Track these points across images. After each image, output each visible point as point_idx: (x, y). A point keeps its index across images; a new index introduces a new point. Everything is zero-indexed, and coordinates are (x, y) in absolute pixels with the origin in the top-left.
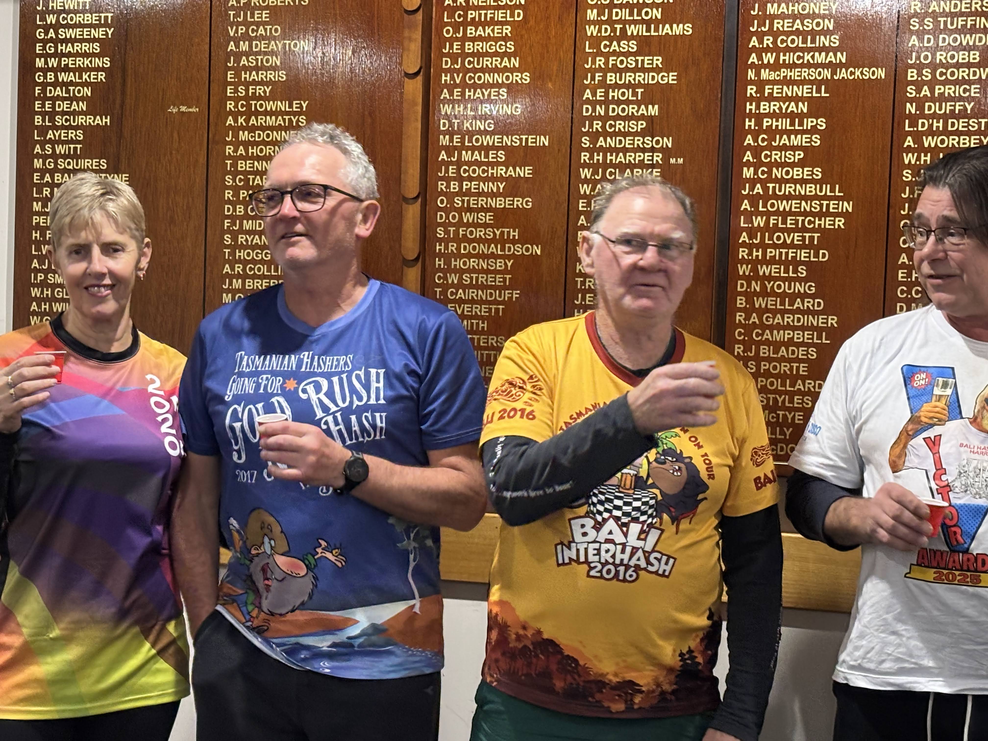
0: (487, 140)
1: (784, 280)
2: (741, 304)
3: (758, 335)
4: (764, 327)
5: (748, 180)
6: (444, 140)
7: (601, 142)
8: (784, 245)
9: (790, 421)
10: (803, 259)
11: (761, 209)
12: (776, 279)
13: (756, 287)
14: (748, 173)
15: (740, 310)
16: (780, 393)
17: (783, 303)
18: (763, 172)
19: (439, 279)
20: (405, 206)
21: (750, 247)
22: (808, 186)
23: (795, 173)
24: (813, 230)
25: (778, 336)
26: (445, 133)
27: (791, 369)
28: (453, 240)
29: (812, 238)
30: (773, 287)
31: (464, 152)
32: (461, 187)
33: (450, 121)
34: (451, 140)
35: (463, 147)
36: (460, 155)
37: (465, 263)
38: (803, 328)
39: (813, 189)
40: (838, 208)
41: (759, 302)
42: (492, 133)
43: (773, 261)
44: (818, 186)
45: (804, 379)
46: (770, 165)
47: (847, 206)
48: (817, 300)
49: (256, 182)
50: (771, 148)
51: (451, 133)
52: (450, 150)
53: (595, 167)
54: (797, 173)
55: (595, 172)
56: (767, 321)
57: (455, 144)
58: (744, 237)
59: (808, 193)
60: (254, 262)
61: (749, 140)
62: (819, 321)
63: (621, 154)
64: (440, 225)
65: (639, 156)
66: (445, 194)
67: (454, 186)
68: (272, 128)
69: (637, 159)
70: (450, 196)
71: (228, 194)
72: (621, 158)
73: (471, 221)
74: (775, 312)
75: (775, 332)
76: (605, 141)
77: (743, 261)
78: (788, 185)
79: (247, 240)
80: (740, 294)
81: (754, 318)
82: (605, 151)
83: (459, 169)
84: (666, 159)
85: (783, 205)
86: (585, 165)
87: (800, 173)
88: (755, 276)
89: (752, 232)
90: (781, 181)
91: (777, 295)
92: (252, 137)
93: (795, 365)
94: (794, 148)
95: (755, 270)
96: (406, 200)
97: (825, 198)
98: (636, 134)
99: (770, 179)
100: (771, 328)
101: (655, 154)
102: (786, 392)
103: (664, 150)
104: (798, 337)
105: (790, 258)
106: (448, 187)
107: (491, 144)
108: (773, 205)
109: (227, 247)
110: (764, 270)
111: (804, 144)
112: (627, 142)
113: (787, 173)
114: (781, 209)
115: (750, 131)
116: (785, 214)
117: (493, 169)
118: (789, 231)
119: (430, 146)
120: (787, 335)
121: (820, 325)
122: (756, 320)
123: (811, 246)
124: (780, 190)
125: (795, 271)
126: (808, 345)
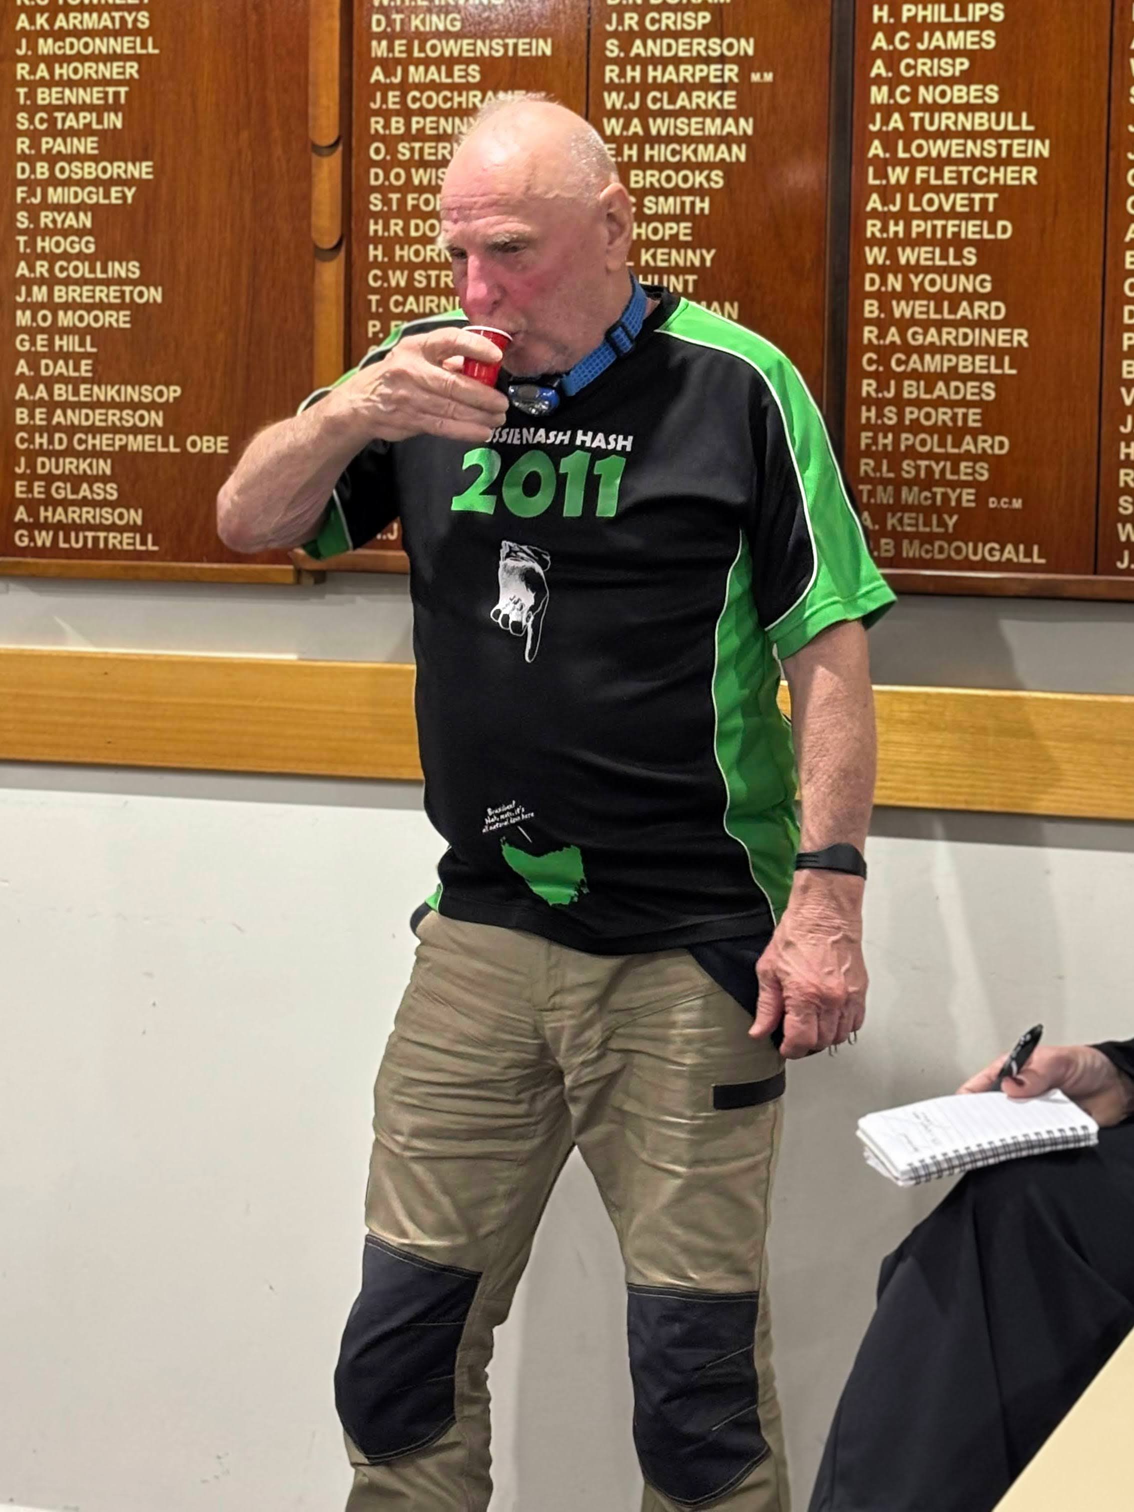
0: (450, 48)
1: (940, 271)
2: (872, 312)
3: (899, 362)
4: (908, 350)
5: (879, 107)
6: (379, 49)
7: (637, 48)
8: (940, 214)
9: (953, 503)
10: (970, 236)
11: (901, 154)
12: (927, 270)
13: (895, 283)
14: (879, 95)
15: (870, 322)
16: (937, 458)
17: (939, 310)
18: (904, 94)
19: (376, 278)
20: (315, 158)
21: (884, 217)
22: (977, 115)
23: (956, 94)
24: (987, 188)
25: (932, 363)
26: (380, 37)
27: (954, 418)
28: (397, 215)
29: (984, 202)
30: (922, 284)
31: (412, 69)
32: (408, 125)
33: (388, 18)
34: (391, 49)
35: (410, 60)
36: (405, 73)
37: (417, 253)
38: (972, 351)
39: (985, 121)
40: (1025, 151)
41: (901, 309)
42: (457, 36)
43: (921, 240)
44: (993, 115)
45: (975, 433)
46: (914, 83)
47: (1042, 148)
48: (994, 304)
49: (68, 124)
50: (914, 53)
51: (390, 37)
52: (388, 65)
53: (629, 90)
54: (958, 94)
55: (629, 99)
56: (914, 339)
57: (397, 55)
58: (874, 202)
59: (977, 128)
60: (66, 256)
61: (879, 41)
62: (999, 338)
63: (671, 68)
64: (375, 189)
65: (701, 71)
66: (383, 139)
67: (397, 125)
68: (91, 33)
69: (698, 75)
70: (391, 142)
71: (22, 145)
72: (670, 74)
73: (425, 182)
74: (926, 325)
75: (928, 357)
76: (645, 46)
77: (874, 242)
78: (944, 115)
79: (54, 221)
80: (870, 295)
81: (893, 335)
82: (644, 62)
83: (404, 97)
84: (744, 75)
85: (937, 148)
86: (613, 87)
87: (964, 94)
88: (894, 267)
89: (886, 195)
90: (933, 108)
91: (928, 296)
92: (60, 48)
93: (960, 411)
94: (953, 54)
95: (892, 255)
96: (318, 150)
97: (1006, 134)
98: (694, 34)
99: (915, 105)
100: (921, 351)
101: (727, 67)
102: (947, 457)
103: (742, 61)
104: (964, 364)
105: (949, 235)
106: (387, 126)
107: (456, 54)
108: (920, 148)
109: (22, 232)
110: (906, 256)
111: (969, 46)
112: (680, 48)
113: (943, 94)
114: (934, 154)
115: (880, 26)
116: (940, 163)
117: (460, 95)
118: (947, 190)
119: (355, 59)
120: (945, 362)
121: (1001, 344)
122: (897, 340)
123: (983, 214)
124: (932, 123)
125: (959, 256)
126: (981, 378)
